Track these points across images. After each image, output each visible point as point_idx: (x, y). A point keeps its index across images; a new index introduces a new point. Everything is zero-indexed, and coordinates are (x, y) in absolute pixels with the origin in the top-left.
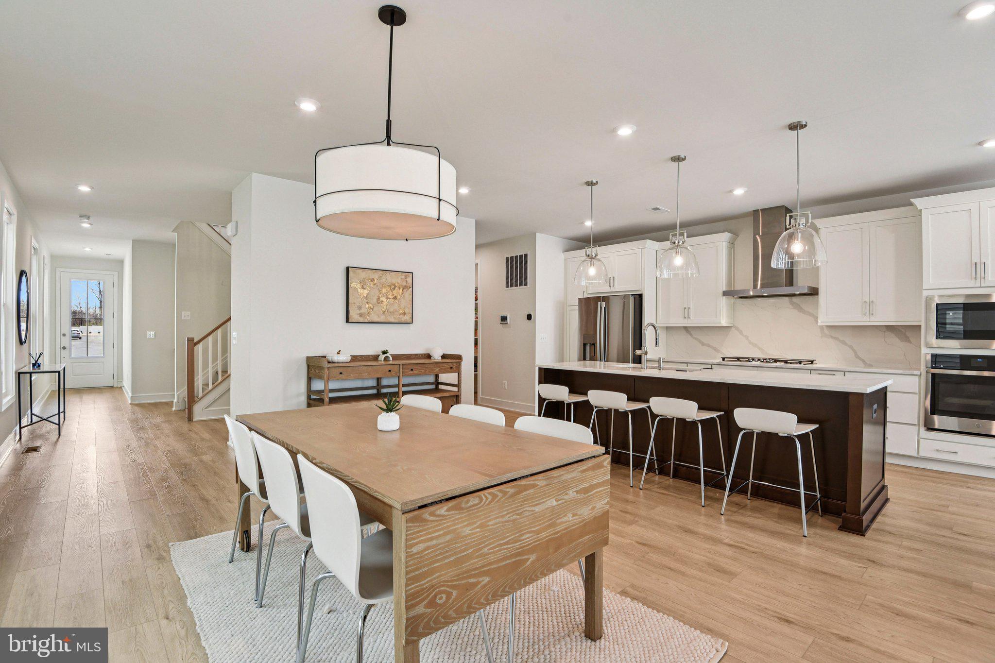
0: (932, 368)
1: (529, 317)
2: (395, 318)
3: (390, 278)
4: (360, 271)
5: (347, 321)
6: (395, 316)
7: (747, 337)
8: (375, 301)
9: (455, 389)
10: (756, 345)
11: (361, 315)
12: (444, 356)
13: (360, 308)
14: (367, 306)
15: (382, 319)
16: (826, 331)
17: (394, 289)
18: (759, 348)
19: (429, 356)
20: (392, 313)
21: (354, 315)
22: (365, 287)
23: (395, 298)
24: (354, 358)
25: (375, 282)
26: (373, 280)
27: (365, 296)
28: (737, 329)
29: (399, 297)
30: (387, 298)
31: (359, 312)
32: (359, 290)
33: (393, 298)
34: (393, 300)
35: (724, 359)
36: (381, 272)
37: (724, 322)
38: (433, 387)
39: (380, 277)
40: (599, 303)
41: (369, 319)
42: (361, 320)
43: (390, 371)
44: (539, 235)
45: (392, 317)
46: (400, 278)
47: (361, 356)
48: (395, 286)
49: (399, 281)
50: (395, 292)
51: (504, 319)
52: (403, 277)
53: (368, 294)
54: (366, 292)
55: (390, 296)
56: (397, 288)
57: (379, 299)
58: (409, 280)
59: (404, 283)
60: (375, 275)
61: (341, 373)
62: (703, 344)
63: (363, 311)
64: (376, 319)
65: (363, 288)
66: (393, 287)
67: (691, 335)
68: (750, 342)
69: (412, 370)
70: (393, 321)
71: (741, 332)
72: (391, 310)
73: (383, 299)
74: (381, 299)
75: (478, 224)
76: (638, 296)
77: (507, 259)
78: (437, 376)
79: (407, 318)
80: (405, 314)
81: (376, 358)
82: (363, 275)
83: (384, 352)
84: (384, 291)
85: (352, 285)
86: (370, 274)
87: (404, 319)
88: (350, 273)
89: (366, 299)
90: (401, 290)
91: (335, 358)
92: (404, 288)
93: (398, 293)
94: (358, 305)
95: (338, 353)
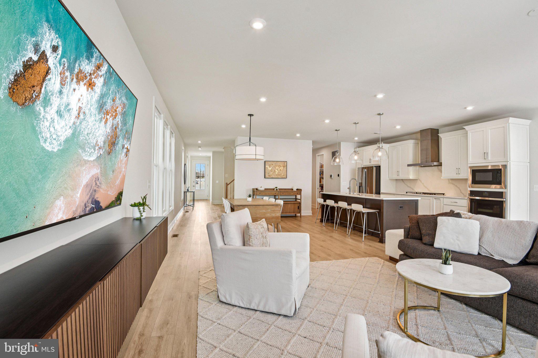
0: (470, 196)
1: (338, 175)
3: (278, 163)
5: (265, 178)
7: (423, 184)
9: (299, 201)
10: (426, 187)
11: (269, 176)
12: (297, 190)
13: (269, 174)
15: (276, 177)
16: (450, 181)
17: (280, 167)
18: (427, 188)
19: (292, 189)
20: (280, 175)
21: (267, 176)
22: (271, 167)
23: (281, 170)
24: (266, 189)
26: (273, 165)
28: (420, 180)
30: (278, 170)
35: (407, 193)
36: (276, 162)
37: (411, 177)
38: (295, 200)
39: (275, 164)
40: (364, 169)
41: (271, 177)
43: (275, 193)
44: (341, 143)
47: (269, 189)
50: (280, 168)
51: (331, 176)
52: (283, 163)
54: (270, 169)
55: (279, 170)
57: (275, 170)
58: (286, 164)
59: (284, 165)
60: (274, 163)
61: (260, 193)
62: (408, 186)
63: (270, 174)
64: (274, 177)
67: (404, 183)
68: (424, 186)
69: (283, 193)
70: (280, 177)
71: (421, 182)
72: (279, 174)
73: (276, 170)
75: (313, 141)
76: (379, 167)
77: (332, 152)
78: (296, 196)
79: (285, 177)
80: (284, 175)
81: (274, 189)
82: (270, 163)
83: (276, 188)
84: (277, 168)
85: (266, 166)
86: (272, 163)
87: (284, 177)
88: (266, 163)
89: (271, 171)
90: (283, 167)
91: (260, 189)
92: (284, 166)
93: (282, 168)
94: (268, 172)
95: (261, 187)
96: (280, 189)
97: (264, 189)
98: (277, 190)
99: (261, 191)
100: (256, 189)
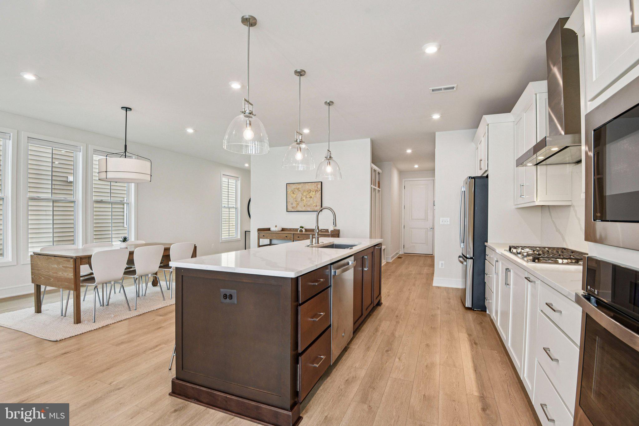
2: (311, 209)
3: (307, 187)
4: (292, 185)
5: (287, 211)
6: (311, 207)
8: (299, 200)
11: (293, 208)
13: (292, 204)
14: (296, 203)
15: (304, 209)
17: (310, 192)
20: (309, 206)
21: (290, 208)
22: (294, 193)
23: (311, 197)
24: (283, 230)
25: (300, 189)
26: (298, 189)
27: (295, 197)
29: (313, 196)
30: (306, 198)
31: (292, 206)
33: (310, 198)
36: (303, 184)
39: (302, 187)
41: (297, 210)
42: (293, 210)
43: (286, 237)
45: (309, 208)
46: (313, 186)
49: (313, 187)
50: (311, 194)
52: (315, 185)
55: (308, 197)
56: (312, 192)
58: (319, 186)
59: (316, 189)
60: (299, 186)
61: (263, 236)
63: (294, 205)
64: (300, 209)
66: (309, 191)
69: (298, 237)
70: (309, 210)
72: (309, 204)
73: (304, 198)
74: (303, 198)
76: (486, 178)
80: (316, 206)
82: (294, 186)
83: (301, 227)
84: (305, 194)
85: (289, 192)
87: (316, 209)
88: (288, 186)
89: (296, 199)
90: (314, 193)
91: (273, 229)
92: (316, 191)
94: (291, 202)
95: (276, 226)
96: (306, 230)
97: (280, 229)
98: (301, 231)
99: (276, 233)
100: (269, 229)
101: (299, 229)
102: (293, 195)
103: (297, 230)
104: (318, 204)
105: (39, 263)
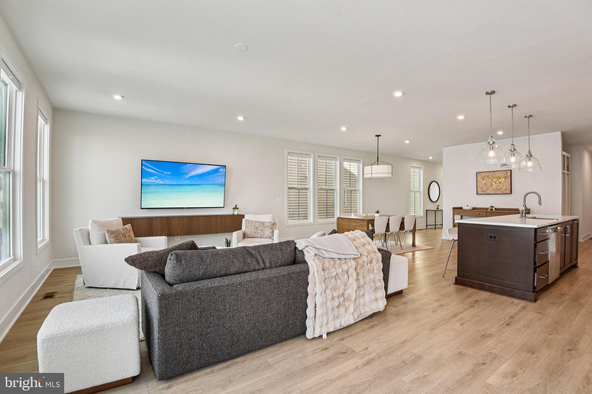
2: (500, 192)
3: (497, 174)
4: (482, 173)
5: (477, 194)
6: (500, 191)
8: (489, 185)
11: (483, 191)
13: (482, 188)
14: (486, 187)
15: (493, 192)
17: (500, 179)
20: (499, 190)
22: (484, 180)
23: (501, 183)
24: (474, 209)
25: (490, 177)
26: (488, 176)
29: (502, 182)
30: (496, 183)
31: (481, 190)
32: (481, 181)
34: (499, 184)
36: (492, 172)
39: (492, 175)
41: (486, 193)
42: (483, 193)
43: (479, 214)
45: (499, 191)
46: (503, 173)
47: (480, 208)
48: (500, 177)
49: (503, 174)
50: (500, 180)
52: (505, 173)
53: (486, 182)
54: (484, 182)
55: (497, 182)
56: (501, 178)
57: (491, 184)
58: (509, 174)
59: (506, 175)
60: (490, 174)
61: (458, 213)
63: (484, 189)
64: (490, 193)
65: (483, 180)
66: (499, 178)
69: (491, 214)
70: (499, 193)
72: (498, 188)
73: (494, 184)
74: (493, 184)
79: (509, 192)
82: (483, 175)
83: (491, 207)
84: (494, 180)
85: (479, 179)
86: (487, 174)
87: (505, 192)
88: (478, 175)
89: (485, 185)
90: (504, 179)
91: (465, 208)
92: (506, 178)
93: (502, 180)
94: (481, 187)
95: (468, 206)
96: (496, 209)
97: (471, 208)
98: (491, 210)
99: (466, 211)
100: (461, 208)
101: (489, 208)
102: (483, 181)
103: (487, 209)
104: (507, 188)
105: (343, 223)
